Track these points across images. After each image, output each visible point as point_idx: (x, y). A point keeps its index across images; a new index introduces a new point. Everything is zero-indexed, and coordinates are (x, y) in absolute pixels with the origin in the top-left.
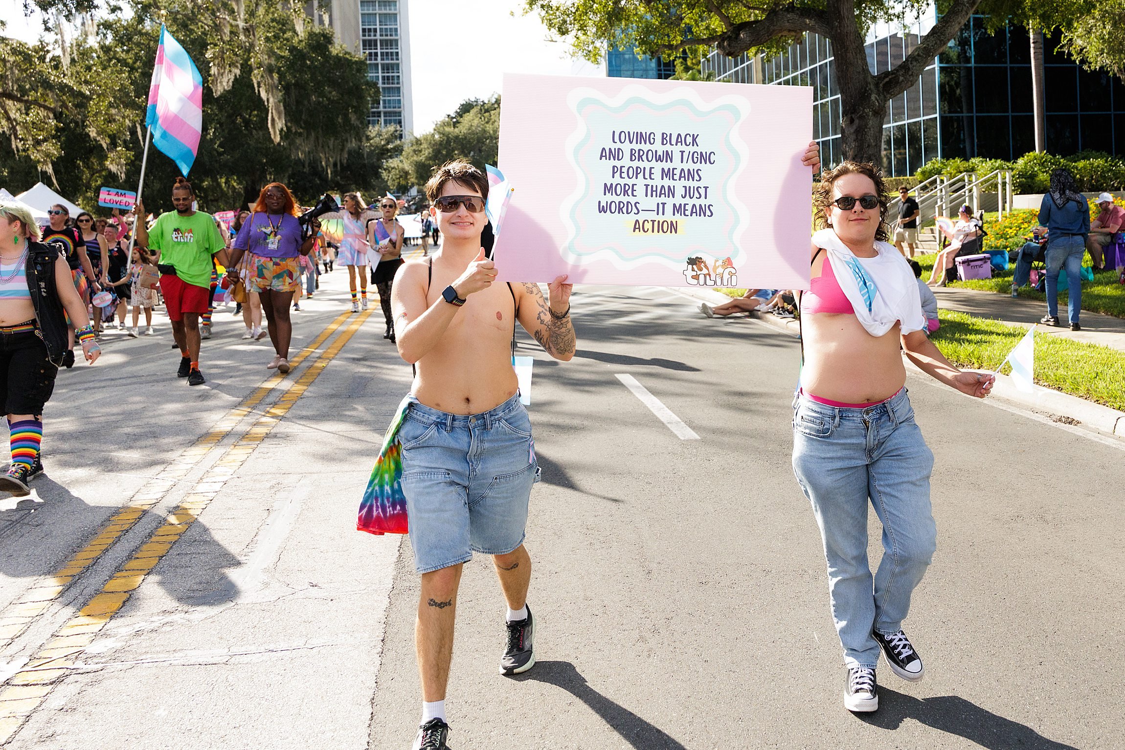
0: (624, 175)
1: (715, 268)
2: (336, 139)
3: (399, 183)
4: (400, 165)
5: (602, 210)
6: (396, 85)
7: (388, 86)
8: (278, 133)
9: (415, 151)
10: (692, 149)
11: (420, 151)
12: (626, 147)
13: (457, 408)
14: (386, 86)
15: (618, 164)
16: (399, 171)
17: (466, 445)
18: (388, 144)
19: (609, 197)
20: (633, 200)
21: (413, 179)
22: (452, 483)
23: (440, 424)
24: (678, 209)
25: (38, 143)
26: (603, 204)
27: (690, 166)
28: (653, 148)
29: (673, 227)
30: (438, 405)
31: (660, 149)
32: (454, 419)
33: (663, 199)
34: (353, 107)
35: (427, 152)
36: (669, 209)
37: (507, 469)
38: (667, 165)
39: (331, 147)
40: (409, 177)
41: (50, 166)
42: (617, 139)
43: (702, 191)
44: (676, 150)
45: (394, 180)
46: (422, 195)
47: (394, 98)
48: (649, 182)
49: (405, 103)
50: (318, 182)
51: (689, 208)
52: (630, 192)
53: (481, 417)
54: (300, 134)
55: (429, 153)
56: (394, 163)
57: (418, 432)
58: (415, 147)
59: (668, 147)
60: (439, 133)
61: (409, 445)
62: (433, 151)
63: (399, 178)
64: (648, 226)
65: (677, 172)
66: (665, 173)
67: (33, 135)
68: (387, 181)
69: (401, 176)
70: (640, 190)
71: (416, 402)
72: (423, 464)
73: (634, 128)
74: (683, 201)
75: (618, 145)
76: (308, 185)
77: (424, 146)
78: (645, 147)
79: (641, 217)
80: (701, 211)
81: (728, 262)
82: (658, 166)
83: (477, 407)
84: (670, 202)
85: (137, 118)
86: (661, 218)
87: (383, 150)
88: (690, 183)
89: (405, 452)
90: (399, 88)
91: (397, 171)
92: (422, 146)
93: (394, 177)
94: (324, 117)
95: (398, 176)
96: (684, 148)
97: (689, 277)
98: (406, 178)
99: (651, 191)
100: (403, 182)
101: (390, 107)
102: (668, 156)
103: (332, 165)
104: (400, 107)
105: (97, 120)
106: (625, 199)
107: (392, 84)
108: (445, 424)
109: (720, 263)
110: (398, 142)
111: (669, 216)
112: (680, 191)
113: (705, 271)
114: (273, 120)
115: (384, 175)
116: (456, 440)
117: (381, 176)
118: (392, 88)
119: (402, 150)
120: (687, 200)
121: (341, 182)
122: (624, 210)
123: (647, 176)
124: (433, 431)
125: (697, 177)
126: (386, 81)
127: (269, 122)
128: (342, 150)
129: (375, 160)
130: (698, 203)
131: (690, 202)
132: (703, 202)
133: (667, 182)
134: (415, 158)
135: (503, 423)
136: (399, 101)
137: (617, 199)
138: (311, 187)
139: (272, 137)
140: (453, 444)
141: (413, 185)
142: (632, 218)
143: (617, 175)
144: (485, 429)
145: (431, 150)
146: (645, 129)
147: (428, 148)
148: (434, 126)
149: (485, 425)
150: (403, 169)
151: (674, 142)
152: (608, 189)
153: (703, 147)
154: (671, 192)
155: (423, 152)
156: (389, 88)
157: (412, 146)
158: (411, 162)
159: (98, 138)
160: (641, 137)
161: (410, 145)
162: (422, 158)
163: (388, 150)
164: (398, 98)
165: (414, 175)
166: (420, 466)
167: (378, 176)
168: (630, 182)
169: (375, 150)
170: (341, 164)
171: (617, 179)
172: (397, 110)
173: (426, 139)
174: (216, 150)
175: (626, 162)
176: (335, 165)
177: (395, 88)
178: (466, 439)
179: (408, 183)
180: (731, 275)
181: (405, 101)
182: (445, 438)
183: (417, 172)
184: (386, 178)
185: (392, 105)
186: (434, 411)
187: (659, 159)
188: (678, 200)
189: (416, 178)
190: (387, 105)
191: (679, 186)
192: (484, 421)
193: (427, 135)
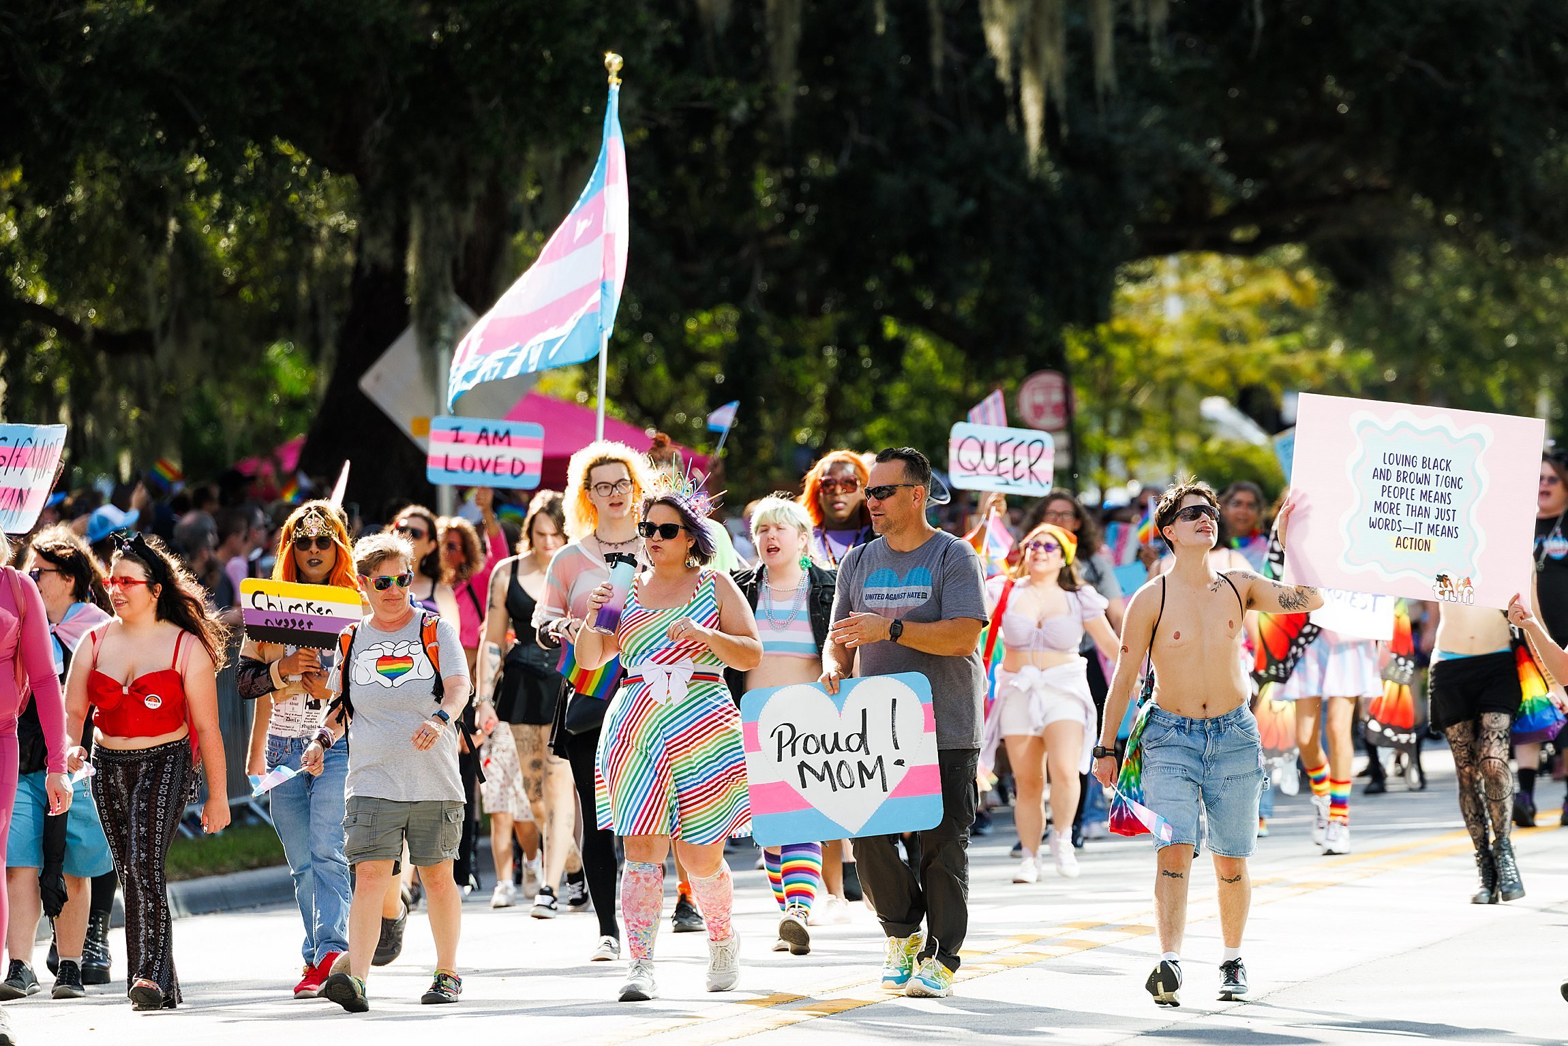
0: (1391, 494)
1: (1458, 586)
5: (1372, 525)
10: (1445, 473)
12: (1394, 468)
13: (1196, 713)
15: (1387, 484)
17: (1202, 746)
19: (1379, 514)
20: (1397, 518)
22: (1188, 779)
23: (1179, 727)
24: (1432, 529)
26: (1373, 520)
27: (1443, 489)
28: (1415, 470)
29: (1427, 545)
30: (1179, 710)
31: (1420, 471)
32: (1192, 723)
33: (1420, 519)
36: (1424, 528)
37: (1238, 772)
38: (1425, 488)
42: (1387, 461)
43: (1451, 513)
44: (1432, 473)
48: (1410, 502)
51: (1440, 528)
52: (1395, 510)
53: (1216, 721)
57: (1160, 735)
59: (1426, 471)
61: (1151, 745)
64: (1407, 543)
65: (1433, 494)
66: (1424, 495)
70: (1403, 509)
71: (1157, 707)
72: (1163, 760)
73: (1401, 452)
74: (1436, 522)
75: (1388, 466)
78: (1409, 469)
79: (1403, 534)
80: (1448, 532)
81: (1468, 582)
82: (1419, 488)
83: (1213, 713)
84: (1426, 522)
86: (1417, 536)
88: (1444, 506)
89: (1146, 751)
96: (1439, 472)
97: (1437, 593)
99: (1413, 511)
102: (1426, 479)
106: (1390, 516)
108: (1184, 727)
109: (1461, 582)
111: (1424, 535)
112: (1434, 513)
113: (1449, 588)
116: (1194, 741)
120: (1439, 521)
122: (1390, 526)
123: (1409, 497)
124: (1173, 733)
125: (1447, 501)
130: (1447, 524)
131: (1442, 523)
132: (1451, 524)
133: (1424, 504)
135: (1235, 727)
137: (1384, 516)
140: (1191, 744)
142: (1396, 534)
143: (1386, 493)
144: (1219, 732)
146: (1410, 454)
149: (1219, 728)
151: (1431, 466)
152: (1378, 506)
153: (1454, 473)
154: (1426, 512)
160: (1407, 460)
166: (1161, 762)
168: (1396, 501)
171: (1385, 499)
175: (1393, 482)
178: (1203, 741)
180: (1470, 593)
182: (1184, 739)
186: (1173, 715)
187: (1419, 482)
188: (1432, 521)
191: (1434, 507)
192: (1218, 726)
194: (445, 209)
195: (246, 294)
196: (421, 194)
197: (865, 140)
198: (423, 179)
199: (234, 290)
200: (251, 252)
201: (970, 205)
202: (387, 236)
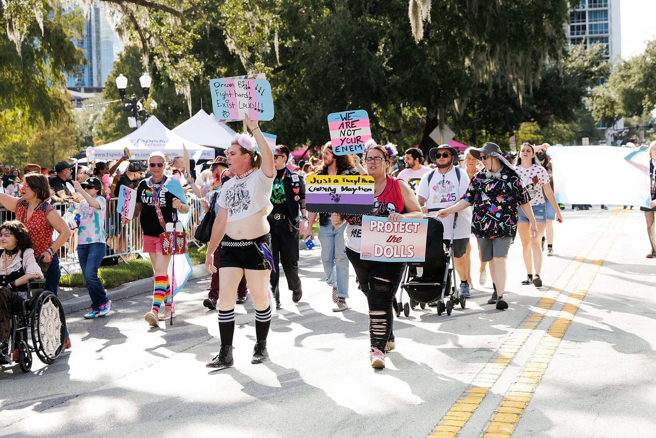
2: (525, 54)
3: (604, 114)
4: (606, 93)
6: (603, 8)
7: (596, 9)
8: (421, 25)
9: (622, 77)
11: (629, 77)
14: (593, 9)
16: (605, 100)
18: (592, 65)
21: (619, 110)
25: (175, 59)
34: (547, 11)
35: (637, 77)
39: (520, 64)
40: (615, 107)
41: (188, 87)
45: (598, 111)
46: (630, 129)
47: (601, 22)
49: (613, 27)
50: (512, 111)
54: (483, 48)
55: (640, 79)
56: (599, 90)
58: (623, 73)
60: (651, 54)
62: (644, 76)
63: (605, 108)
67: (170, 51)
68: (591, 112)
69: (607, 106)
76: (500, 114)
77: (635, 70)
85: (277, 25)
87: (586, 72)
90: (606, 12)
91: (603, 100)
92: (631, 71)
93: (599, 107)
94: (511, 25)
95: (604, 106)
98: (612, 108)
100: (609, 113)
101: (596, 33)
103: (523, 90)
104: (607, 32)
105: (236, 29)
107: (599, 6)
110: (603, 64)
114: (415, 5)
115: (587, 101)
117: (583, 105)
118: (599, 11)
119: (608, 75)
121: (536, 111)
126: (593, 4)
127: (410, 8)
128: (536, 70)
129: (576, 85)
134: (623, 85)
136: (606, 25)
138: (504, 117)
139: (413, 31)
141: (620, 116)
145: (642, 75)
147: (638, 73)
148: (645, 47)
150: (609, 98)
155: (632, 78)
156: (595, 12)
157: (620, 71)
158: (619, 90)
159: (237, 52)
161: (618, 70)
162: (631, 85)
163: (592, 74)
164: (606, 22)
165: (622, 105)
167: (580, 105)
169: (577, 73)
170: (535, 89)
172: (604, 35)
173: (636, 62)
174: (384, 69)
176: (527, 88)
177: (602, 11)
179: (614, 114)
181: (612, 26)
183: (624, 101)
184: (590, 108)
185: (598, 30)
189: (624, 108)
190: (593, 30)
193: (637, 57)
194: (443, 109)
195: (411, 125)
196: (439, 107)
197: (489, 106)
198: (440, 105)
199: (409, 125)
200: (412, 120)
201: (503, 114)
202: (434, 113)
